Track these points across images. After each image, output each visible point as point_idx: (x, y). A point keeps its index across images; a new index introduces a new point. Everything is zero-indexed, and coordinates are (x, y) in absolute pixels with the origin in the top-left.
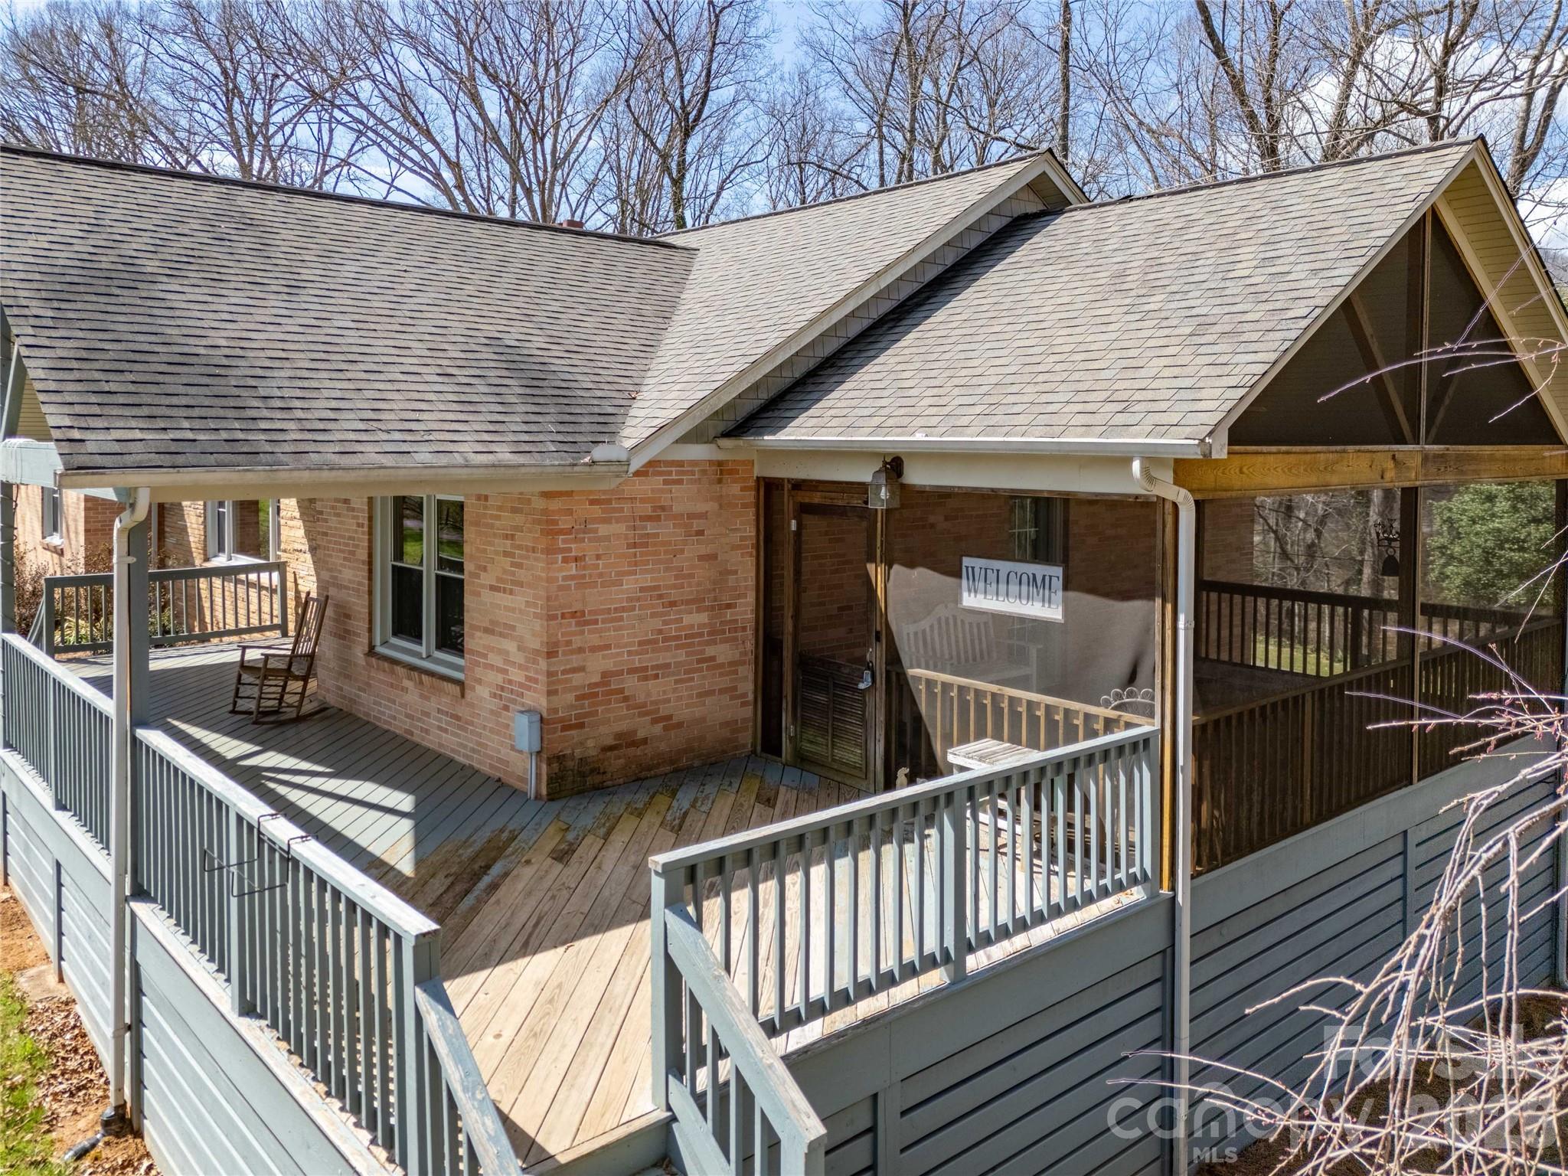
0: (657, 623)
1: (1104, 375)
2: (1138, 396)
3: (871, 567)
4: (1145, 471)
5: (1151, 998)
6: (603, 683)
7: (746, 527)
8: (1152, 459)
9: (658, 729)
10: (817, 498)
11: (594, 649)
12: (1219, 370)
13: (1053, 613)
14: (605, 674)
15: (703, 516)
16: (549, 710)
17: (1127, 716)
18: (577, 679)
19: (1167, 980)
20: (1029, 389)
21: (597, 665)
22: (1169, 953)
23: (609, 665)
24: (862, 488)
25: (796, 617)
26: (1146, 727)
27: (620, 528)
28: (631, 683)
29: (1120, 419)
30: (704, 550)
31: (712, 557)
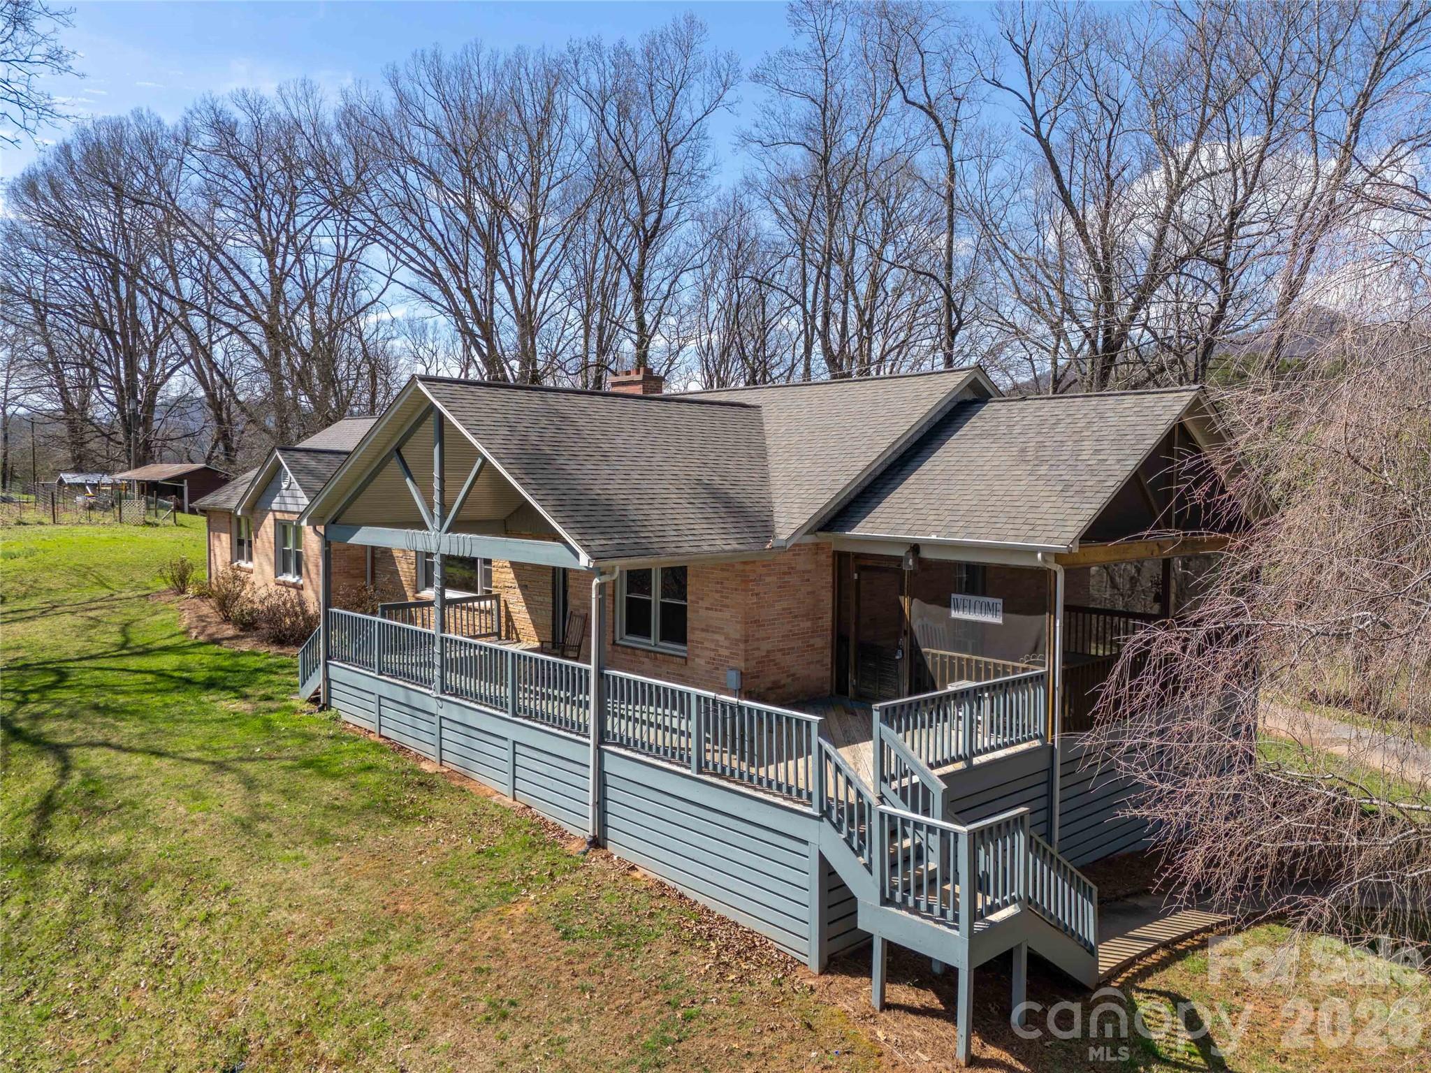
0: (789, 627)
1: (1022, 509)
2: (1039, 522)
3: (901, 598)
4: (1043, 557)
5: (1042, 790)
6: (767, 656)
7: (827, 578)
8: (1046, 552)
9: (789, 680)
10: (870, 563)
11: (763, 639)
12: (1075, 511)
13: (998, 620)
14: (768, 652)
15: (809, 572)
16: (747, 669)
17: (1031, 667)
18: (757, 653)
19: (1050, 782)
20: (985, 514)
21: (766, 646)
22: (1051, 770)
23: (769, 647)
24: (899, 560)
25: (857, 624)
26: (1041, 670)
27: (774, 579)
28: (779, 656)
29: (1031, 533)
30: (810, 589)
31: (813, 592)
